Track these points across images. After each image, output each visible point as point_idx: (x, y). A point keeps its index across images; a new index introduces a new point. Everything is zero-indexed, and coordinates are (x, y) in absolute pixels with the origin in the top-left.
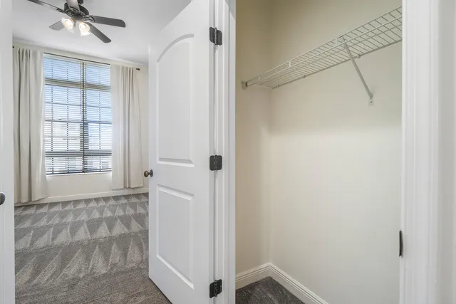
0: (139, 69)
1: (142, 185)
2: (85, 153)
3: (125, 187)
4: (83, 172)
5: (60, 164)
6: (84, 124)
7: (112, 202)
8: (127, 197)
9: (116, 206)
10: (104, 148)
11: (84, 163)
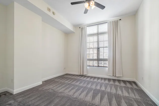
0: (121, 20)
1: (122, 76)
2: (98, 60)
3: (113, 76)
4: (98, 67)
5: (91, 63)
6: (98, 49)
7: (107, 82)
8: (114, 80)
9: (108, 84)
10: (105, 58)
11: (98, 64)
